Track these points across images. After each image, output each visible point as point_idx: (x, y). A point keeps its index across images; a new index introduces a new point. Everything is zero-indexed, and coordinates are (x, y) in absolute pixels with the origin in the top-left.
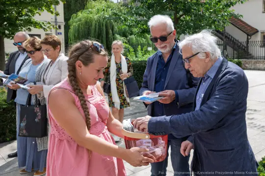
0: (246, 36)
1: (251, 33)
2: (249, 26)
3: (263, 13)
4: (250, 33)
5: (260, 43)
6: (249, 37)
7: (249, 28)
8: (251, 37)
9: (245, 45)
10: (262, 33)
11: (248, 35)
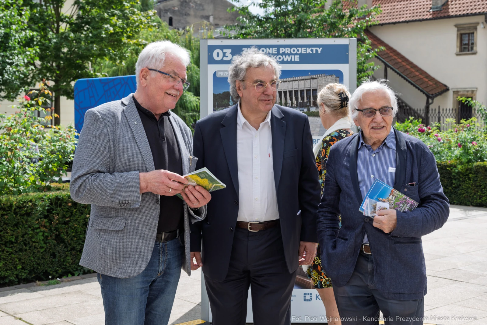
0: (425, 98)
1: (433, 92)
2: (432, 79)
3: (457, 55)
4: (431, 93)
5: (451, 111)
6: (430, 101)
7: (431, 83)
8: (433, 100)
9: (423, 115)
10: (456, 93)
11: (428, 97)
